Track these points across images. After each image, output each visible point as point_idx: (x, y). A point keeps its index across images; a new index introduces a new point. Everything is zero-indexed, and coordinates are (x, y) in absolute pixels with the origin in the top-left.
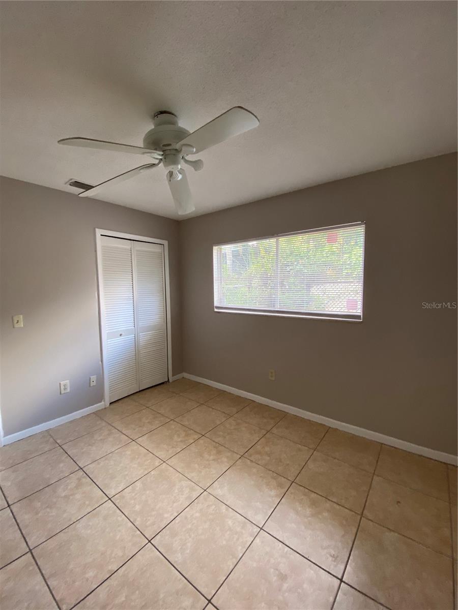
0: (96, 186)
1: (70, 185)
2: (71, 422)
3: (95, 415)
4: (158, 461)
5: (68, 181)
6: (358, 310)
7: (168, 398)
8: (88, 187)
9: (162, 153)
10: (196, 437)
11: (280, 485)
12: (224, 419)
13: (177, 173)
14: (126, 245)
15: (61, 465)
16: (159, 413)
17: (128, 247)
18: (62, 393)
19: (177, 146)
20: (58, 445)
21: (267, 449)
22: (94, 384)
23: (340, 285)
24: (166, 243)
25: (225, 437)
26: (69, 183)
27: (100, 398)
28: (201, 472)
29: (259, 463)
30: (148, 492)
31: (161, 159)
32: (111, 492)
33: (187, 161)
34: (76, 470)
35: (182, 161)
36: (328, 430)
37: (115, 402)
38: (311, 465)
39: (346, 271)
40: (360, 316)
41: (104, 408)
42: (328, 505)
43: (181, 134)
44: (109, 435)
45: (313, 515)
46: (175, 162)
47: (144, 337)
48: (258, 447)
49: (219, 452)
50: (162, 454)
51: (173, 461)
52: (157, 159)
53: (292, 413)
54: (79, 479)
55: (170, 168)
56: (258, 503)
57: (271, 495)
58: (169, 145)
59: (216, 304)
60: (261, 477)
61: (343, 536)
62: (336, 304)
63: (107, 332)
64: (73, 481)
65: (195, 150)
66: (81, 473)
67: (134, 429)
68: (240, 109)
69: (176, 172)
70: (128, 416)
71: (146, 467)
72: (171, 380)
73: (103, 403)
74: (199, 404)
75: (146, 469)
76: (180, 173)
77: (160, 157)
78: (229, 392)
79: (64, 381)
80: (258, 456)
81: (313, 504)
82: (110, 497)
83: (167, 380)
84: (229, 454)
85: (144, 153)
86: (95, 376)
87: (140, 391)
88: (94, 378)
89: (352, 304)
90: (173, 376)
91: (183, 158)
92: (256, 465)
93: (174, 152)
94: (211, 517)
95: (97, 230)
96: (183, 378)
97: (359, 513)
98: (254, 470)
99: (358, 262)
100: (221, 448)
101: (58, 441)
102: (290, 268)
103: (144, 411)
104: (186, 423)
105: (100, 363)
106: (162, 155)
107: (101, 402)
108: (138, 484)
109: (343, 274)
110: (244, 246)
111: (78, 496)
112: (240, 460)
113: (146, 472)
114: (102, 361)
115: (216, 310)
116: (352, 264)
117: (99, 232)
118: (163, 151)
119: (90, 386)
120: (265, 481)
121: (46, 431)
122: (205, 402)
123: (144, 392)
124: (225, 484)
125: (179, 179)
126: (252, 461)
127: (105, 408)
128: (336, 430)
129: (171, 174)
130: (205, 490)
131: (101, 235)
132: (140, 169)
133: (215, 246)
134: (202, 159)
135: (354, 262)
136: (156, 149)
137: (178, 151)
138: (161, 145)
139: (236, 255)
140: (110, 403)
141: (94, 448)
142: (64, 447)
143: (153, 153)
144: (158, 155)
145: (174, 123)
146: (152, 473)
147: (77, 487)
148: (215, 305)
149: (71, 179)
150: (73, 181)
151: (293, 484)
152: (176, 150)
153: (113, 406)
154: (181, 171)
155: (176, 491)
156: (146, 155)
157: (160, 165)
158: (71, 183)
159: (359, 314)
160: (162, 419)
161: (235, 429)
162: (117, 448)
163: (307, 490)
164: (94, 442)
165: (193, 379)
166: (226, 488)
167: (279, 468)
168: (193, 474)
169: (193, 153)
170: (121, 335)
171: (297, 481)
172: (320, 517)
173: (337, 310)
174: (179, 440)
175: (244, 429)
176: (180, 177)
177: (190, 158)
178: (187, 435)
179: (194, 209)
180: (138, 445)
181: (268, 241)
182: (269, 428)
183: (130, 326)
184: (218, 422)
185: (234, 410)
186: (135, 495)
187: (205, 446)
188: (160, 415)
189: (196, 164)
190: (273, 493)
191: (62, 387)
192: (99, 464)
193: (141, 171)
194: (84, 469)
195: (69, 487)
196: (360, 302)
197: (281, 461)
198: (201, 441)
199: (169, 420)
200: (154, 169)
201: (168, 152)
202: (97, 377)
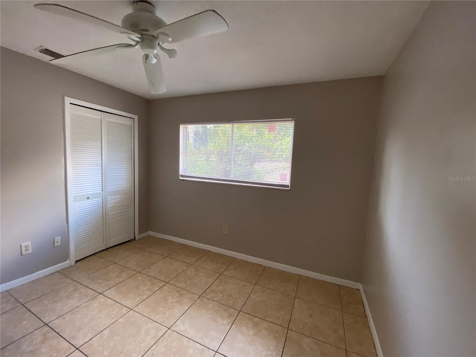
0: (67, 56)
1: (40, 52)
2: (33, 282)
3: (59, 274)
4: (125, 309)
5: (38, 48)
6: (287, 182)
7: (135, 254)
8: (57, 56)
9: (140, 36)
10: (161, 285)
11: (230, 315)
12: (185, 268)
13: (153, 57)
14: (97, 116)
15: (25, 322)
16: (126, 267)
17: (99, 118)
18: (23, 254)
19: (155, 33)
20: (20, 304)
21: (220, 288)
22: (59, 244)
23: (274, 163)
24: (136, 117)
25: (186, 282)
26: (39, 50)
27: (66, 257)
28: (165, 314)
29: (215, 299)
30: (115, 338)
31: (138, 42)
32: (78, 343)
33: (162, 48)
34: (41, 326)
35: (158, 48)
36: (265, 268)
37: (79, 260)
38: (253, 296)
39: (278, 153)
40: (289, 186)
41: (69, 266)
42: (265, 324)
43: (159, 24)
44: (75, 291)
45: (255, 334)
46: (152, 47)
47: (112, 201)
48: (214, 287)
49: (181, 295)
50: (129, 303)
51: (140, 308)
52: (134, 40)
53: (239, 258)
54: (45, 335)
55: (147, 51)
56: (214, 332)
57: (224, 323)
58: (147, 31)
59: (181, 172)
60: (216, 310)
61: (276, 346)
62: (271, 176)
63: (74, 195)
64: (38, 337)
65: (170, 39)
66: (46, 329)
67: (101, 284)
68: (213, 12)
69: (151, 55)
70: (94, 273)
71: (113, 316)
72: (137, 238)
73: (68, 261)
74: (163, 257)
75: (113, 318)
76: (155, 58)
77: (138, 40)
78: (190, 245)
79: (24, 243)
80: (213, 295)
81: (255, 325)
82: (78, 347)
83: (134, 238)
84: (189, 296)
85: (122, 33)
86: (60, 237)
87: (107, 249)
88: (58, 239)
89: (283, 177)
90: (139, 234)
91: (159, 44)
92: (212, 301)
93: (150, 37)
94: (175, 349)
95: (66, 98)
96: (149, 235)
97: (286, 327)
98: (211, 306)
99: (286, 147)
100: (183, 292)
101: (20, 300)
102: (240, 148)
103: (111, 266)
104: (152, 274)
105: (66, 224)
106: (140, 38)
107: (66, 261)
108: (106, 332)
109: (276, 155)
110: (204, 127)
111: (44, 350)
112: (199, 300)
113: (114, 321)
114: (67, 222)
115: (181, 178)
116: (283, 149)
117: (68, 100)
118: (141, 35)
119: (54, 247)
120: (219, 313)
121: (7, 291)
122: (169, 255)
123: (111, 250)
124: (187, 321)
125: (153, 63)
126: (208, 299)
127: (71, 266)
128: (270, 268)
129: (147, 57)
130: (169, 329)
131: (70, 103)
132: (117, 47)
133: (182, 125)
134: (176, 49)
135: (284, 147)
136: (134, 31)
137: (155, 38)
138: (140, 30)
139: (196, 134)
140: (76, 262)
141: (59, 304)
142: (28, 306)
143: (132, 34)
144: (135, 37)
145: (152, 12)
146: (120, 320)
147: (43, 342)
148: (180, 174)
149: (41, 46)
150: (44, 48)
151: (240, 312)
152: (154, 36)
153: (79, 264)
154: (156, 56)
155: (143, 333)
156: (124, 35)
157: (137, 47)
158: (41, 49)
159: (288, 184)
160: (129, 272)
161: (195, 275)
162: (84, 302)
163: (250, 316)
164: (59, 299)
165: (158, 237)
166: (187, 324)
167: (230, 302)
168: (157, 317)
169: (168, 42)
170: (88, 198)
171: (243, 310)
172: (260, 334)
173: (271, 181)
174: (146, 288)
175: (202, 274)
176: (154, 61)
177: (165, 46)
178: (153, 284)
179: (165, 91)
180: (106, 297)
181: (223, 125)
182: (222, 271)
183: (98, 190)
184: (180, 271)
185: (194, 260)
186: (103, 342)
187: (169, 292)
188: (127, 269)
189: (171, 53)
190: (225, 322)
191: (23, 249)
192: (64, 318)
193: (118, 49)
194: (49, 325)
195: (34, 343)
196: (289, 176)
197: (231, 296)
198: (165, 288)
199: (136, 272)
200: (130, 50)
201: (145, 37)
202: (61, 237)
